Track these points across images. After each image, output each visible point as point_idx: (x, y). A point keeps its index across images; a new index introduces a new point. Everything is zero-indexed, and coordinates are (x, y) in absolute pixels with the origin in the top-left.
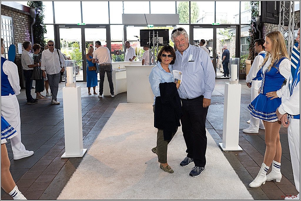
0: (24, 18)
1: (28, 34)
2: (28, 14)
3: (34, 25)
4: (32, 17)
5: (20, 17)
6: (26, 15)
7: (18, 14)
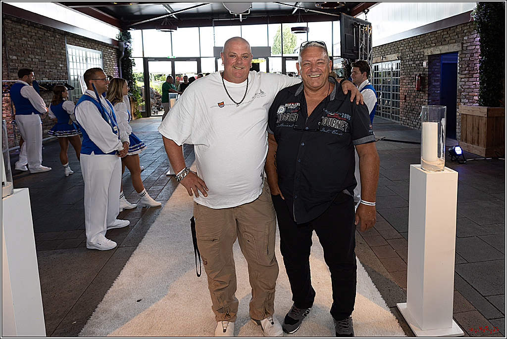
0: (113, 51)
1: (117, 68)
2: (117, 47)
3: (122, 59)
4: (121, 50)
5: (109, 50)
6: (115, 48)
7: (108, 48)
